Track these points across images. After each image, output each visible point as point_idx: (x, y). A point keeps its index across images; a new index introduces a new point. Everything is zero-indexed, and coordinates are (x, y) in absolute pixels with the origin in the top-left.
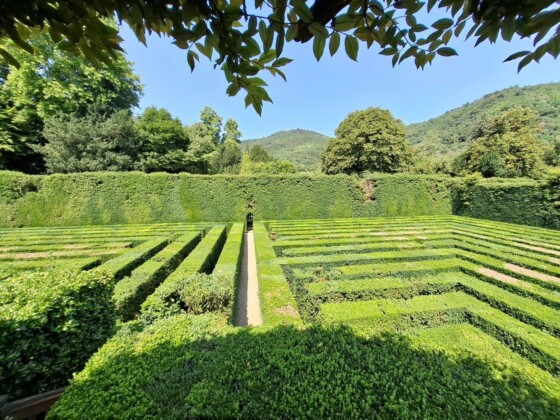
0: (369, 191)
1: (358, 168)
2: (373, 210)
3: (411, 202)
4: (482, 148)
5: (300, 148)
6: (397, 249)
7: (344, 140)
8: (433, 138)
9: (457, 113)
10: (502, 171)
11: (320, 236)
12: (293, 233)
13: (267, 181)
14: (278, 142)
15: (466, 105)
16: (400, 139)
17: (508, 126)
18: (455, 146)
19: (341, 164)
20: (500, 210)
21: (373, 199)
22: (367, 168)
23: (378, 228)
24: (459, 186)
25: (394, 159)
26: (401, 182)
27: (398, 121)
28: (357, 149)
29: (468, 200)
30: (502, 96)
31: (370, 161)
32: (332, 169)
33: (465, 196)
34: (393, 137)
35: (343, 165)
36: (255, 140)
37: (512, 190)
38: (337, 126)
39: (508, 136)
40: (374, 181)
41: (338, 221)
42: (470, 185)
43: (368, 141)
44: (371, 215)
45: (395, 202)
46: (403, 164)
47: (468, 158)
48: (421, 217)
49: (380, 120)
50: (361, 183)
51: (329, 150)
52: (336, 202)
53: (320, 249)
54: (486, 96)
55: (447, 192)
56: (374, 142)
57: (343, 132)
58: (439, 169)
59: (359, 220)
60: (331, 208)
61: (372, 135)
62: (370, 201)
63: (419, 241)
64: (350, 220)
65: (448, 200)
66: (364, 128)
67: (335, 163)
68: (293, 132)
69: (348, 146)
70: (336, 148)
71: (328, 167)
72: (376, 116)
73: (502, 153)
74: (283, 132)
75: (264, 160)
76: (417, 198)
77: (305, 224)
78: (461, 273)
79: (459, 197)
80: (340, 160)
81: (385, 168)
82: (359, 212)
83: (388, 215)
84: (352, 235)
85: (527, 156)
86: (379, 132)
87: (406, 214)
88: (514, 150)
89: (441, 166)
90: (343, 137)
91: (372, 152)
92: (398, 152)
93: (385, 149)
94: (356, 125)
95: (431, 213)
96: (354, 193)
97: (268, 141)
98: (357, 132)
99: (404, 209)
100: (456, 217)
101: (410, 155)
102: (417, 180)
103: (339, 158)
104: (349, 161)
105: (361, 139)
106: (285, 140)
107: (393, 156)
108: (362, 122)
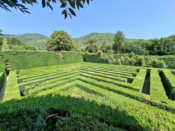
0: (62, 56)
1: (59, 49)
2: (63, 62)
3: (74, 59)
4: (90, 46)
5: (39, 41)
6: (67, 72)
7: (53, 40)
8: (81, 42)
9: (86, 37)
10: (93, 51)
11: (42, 72)
12: (31, 73)
13: (16, 53)
14: (28, 37)
15: (87, 35)
16: (71, 41)
17: (94, 41)
18: (86, 45)
19: (53, 48)
20: (91, 60)
21: (63, 59)
22: (62, 49)
23: (64, 67)
24: (84, 54)
25: (70, 47)
26: (70, 54)
27: (70, 36)
28: (58, 43)
29: (86, 58)
30: (93, 34)
31: (63, 47)
32: (50, 49)
33: (86, 57)
34: (69, 40)
35: (54, 48)
36: (14, 35)
37: (93, 55)
38: (51, 35)
39: (94, 43)
40: (63, 53)
41: (52, 66)
42: (86, 54)
43: (61, 41)
44: (63, 64)
45: (70, 59)
46: (72, 49)
47: (88, 48)
48: (76, 63)
49: (64, 35)
50: (59, 54)
51: (48, 43)
52: (51, 60)
53: (40, 77)
54: (91, 34)
55: (82, 56)
56: (63, 41)
57: (53, 37)
58: (82, 51)
59: (59, 65)
60: (49, 63)
61: (62, 39)
62: (62, 59)
63: (73, 69)
64: (56, 66)
65: (82, 58)
66: (59, 36)
67: (50, 47)
68: (35, 34)
69: (55, 42)
70: (51, 42)
71: (48, 48)
72: (63, 33)
73: (93, 47)
74: (30, 34)
75: (18, 44)
76: (75, 58)
77: (38, 69)
78: (79, 76)
79: (84, 57)
80: (52, 46)
81: (67, 49)
82: (59, 63)
83: (68, 63)
84: (55, 70)
85: (97, 48)
86: (64, 38)
87: (73, 63)
88: (95, 47)
89: (82, 49)
90: (53, 38)
91: (63, 44)
92: (70, 45)
93: (67, 44)
94: (57, 35)
95: (79, 62)
96: (57, 57)
97: (22, 36)
98: (57, 37)
99: (72, 61)
100: (84, 62)
101: (74, 46)
102: (75, 53)
103: (52, 45)
104: (55, 47)
105: (59, 40)
106: (31, 37)
107: (69, 46)
108: (58, 34)
